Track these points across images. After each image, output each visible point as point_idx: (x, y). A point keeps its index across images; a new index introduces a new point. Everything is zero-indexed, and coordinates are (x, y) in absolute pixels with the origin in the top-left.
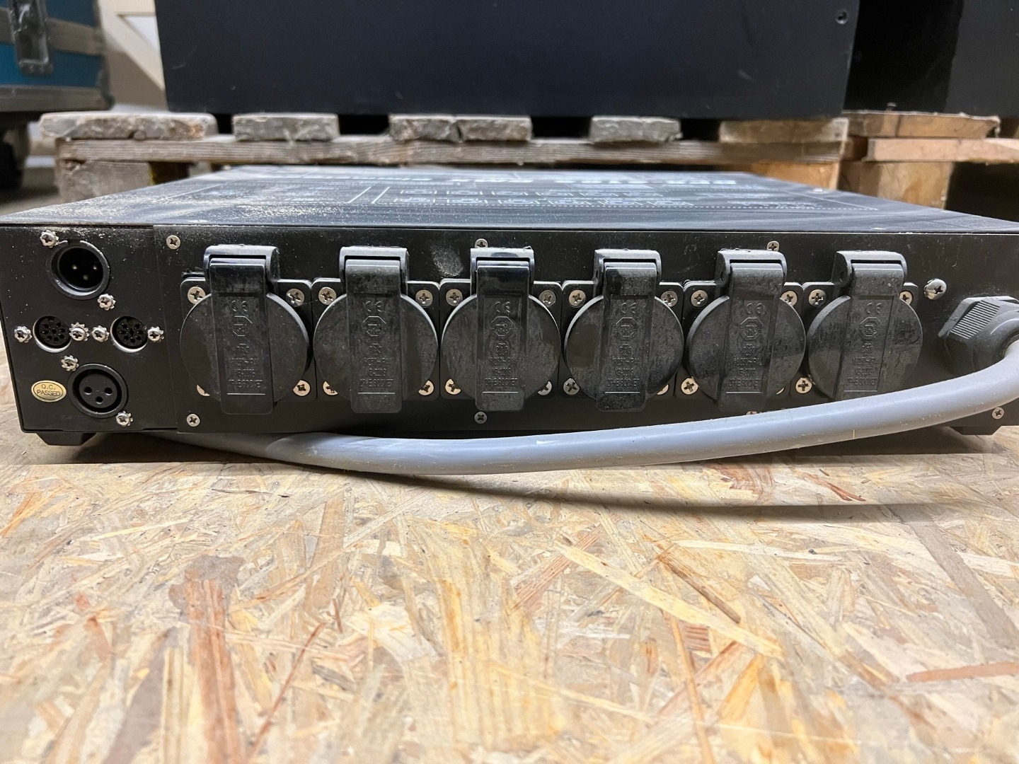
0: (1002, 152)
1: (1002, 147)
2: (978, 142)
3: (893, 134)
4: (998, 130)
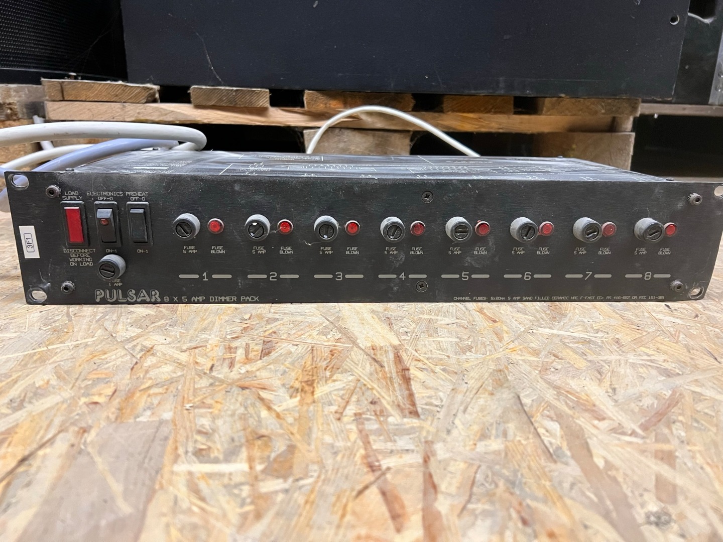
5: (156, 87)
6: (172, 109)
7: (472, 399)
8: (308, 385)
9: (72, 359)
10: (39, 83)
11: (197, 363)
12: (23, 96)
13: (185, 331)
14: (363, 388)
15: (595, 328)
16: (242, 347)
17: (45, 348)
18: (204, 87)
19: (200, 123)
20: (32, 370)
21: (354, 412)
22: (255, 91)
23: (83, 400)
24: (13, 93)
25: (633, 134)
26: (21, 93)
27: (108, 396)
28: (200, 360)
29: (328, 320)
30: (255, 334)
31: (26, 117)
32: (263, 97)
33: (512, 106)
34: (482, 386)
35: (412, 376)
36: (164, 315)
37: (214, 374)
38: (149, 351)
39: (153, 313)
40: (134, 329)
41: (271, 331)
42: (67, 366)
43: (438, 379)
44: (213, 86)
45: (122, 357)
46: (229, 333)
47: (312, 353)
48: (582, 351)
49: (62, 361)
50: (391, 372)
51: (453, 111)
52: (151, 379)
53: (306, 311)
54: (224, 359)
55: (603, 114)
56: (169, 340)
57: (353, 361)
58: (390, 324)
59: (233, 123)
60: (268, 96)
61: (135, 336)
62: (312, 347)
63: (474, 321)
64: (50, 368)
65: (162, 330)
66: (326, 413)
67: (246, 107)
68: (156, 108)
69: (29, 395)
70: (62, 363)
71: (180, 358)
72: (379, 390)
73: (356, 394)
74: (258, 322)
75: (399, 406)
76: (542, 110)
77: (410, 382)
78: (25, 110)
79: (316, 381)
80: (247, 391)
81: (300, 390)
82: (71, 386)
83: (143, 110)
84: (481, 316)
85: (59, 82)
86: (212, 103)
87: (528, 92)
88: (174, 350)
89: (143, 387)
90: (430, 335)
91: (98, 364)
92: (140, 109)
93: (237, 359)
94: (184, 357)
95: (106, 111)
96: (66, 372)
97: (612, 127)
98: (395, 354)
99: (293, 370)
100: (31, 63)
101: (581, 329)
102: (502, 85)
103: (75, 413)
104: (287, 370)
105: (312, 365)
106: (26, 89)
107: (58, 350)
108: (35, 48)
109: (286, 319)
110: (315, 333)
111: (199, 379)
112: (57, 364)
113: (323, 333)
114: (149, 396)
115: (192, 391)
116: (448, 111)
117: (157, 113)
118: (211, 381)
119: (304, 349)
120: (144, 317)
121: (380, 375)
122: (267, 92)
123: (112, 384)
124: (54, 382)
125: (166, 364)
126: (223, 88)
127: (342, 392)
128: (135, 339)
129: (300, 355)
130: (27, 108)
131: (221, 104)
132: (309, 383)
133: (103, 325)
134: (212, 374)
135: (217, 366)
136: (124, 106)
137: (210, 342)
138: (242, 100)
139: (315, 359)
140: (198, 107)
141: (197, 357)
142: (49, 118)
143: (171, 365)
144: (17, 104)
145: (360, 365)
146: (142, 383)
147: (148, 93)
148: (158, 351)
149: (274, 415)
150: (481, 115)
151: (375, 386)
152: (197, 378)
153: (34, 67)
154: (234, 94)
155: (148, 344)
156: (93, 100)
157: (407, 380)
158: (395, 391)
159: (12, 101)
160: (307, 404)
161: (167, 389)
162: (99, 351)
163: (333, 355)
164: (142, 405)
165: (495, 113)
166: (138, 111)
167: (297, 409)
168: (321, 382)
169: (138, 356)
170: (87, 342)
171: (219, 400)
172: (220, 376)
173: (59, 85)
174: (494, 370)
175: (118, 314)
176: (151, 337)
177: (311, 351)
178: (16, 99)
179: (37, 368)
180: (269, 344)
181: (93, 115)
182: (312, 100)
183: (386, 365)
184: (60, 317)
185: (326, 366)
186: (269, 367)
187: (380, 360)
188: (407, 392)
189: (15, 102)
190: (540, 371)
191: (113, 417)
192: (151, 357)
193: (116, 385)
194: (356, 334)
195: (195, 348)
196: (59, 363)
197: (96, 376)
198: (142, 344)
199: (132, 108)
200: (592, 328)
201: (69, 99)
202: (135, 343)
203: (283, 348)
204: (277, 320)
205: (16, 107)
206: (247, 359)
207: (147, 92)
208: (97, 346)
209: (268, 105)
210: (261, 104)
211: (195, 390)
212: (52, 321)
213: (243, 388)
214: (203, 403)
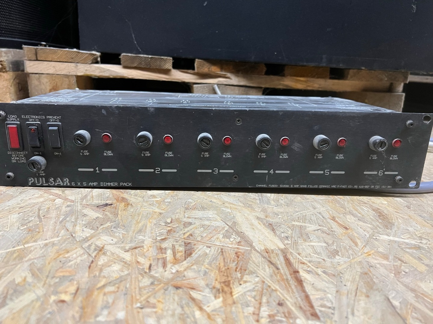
0: (104, 72)
1: (103, 69)
2: (88, 66)
3: (35, 59)
4: (99, 59)
5: (98, 54)
6: (108, 68)
7: (354, 300)
8: (226, 285)
9: (42, 257)
10: (21, 48)
11: (138, 262)
12: (10, 56)
13: (126, 233)
14: (269, 290)
15: (418, 235)
16: (170, 248)
17: (23, 247)
18: (130, 55)
19: (126, 78)
20: (13, 267)
21: (267, 313)
22: (163, 58)
23: (53, 298)
24: (3, 54)
25: (404, 94)
26: (9, 54)
27: (72, 294)
28: (141, 259)
29: (228, 225)
30: (177, 236)
31: (11, 70)
32: (168, 63)
33: (329, 74)
34: (357, 288)
35: (303, 278)
36: (109, 218)
37: (153, 273)
38: (101, 250)
39: (101, 216)
40: (88, 230)
41: (188, 234)
42: (39, 263)
43: (323, 281)
44: (136, 54)
45: (81, 255)
46: (158, 235)
47: (222, 254)
48: (418, 256)
49: (35, 259)
50: (286, 274)
51: (291, 76)
52: (104, 277)
53: (210, 216)
54: (158, 259)
55: (387, 81)
56: (115, 240)
57: (255, 263)
58: (273, 230)
59: (147, 79)
60: (172, 62)
61: (89, 236)
62: (222, 249)
63: (332, 228)
64: (26, 265)
65: (109, 231)
66: (246, 314)
67: (157, 69)
68: (98, 67)
69: (11, 292)
70: (36, 261)
71: (125, 258)
72: (281, 291)
73: (265, 296)
74: (177, 225)
75: (301, 307)
76: (347, 77)
77: (302, 284)
78: (11, 66)
79: (232, 282)
80: (180, 291)
81: (221, 290)
82: (43, 283)
83: (89, 69)
84: (335, 224)
85: (34, 48)
86: (135, 65)
87: (341, 65)
88: (119, 250)
89: (100, 285)
90: (305, 240)
91: (63, 262)
92: (87, 68)
93: (168, 259)
94: (127, 256)
95: (65, 68)
96: (38, 270)
97: (390, 89)
98: (284, 257)
99: (212, 271)
100: (16, 35)
101: (409, 236)
102: (324, 60)
103: (47, 312)
104: (207, 270)
105: (225, 266)
106: (12, 52)
107: (32, 249)
108: (19, 25)
109: (198, 223)
110: (221, 236)
111: (142, 278)
112: (31, 262)
113: (227, 236)
114: (105, 294)
115: (137, 290)
116: (287, 76)
117: (98, 71)
118: (151, 280)
119: (216, 251)
120: (95, 219)
121: (279, 277)
122: (171, 59)
123: (75, 282)
124: (30, 279)
125: (115, 263)
126: (142, 56)
127: (254, 293)
128: (89, 239)
129: (214, 256)
130: (11, 64)
131: (141, 66)
132: (227, 283)
133: (65, 226)
134: (151, 273)
135: (154, 266)
136: (76, 65)
137: (145, 242)
138: (155, 64)
139: (226, 261)
140: (125, 67)
141: (138, 256)
142: (27, 71)
143: (119, 264)
144: (6, 62)
145: (261, 267)
146: (99, 281)
147: (93, 58)
148: (108, 250)
149: (206, 317)
150: (309, 79)
151: (277, 287)
152: (140, 278)
153: (18, 38)
154: (150, 60)
155: (99, 243)
156: (57, 61)
157: (300, 282)
158: (294, 293)
159: (2, 60)
160: (230, 305)
161: (118, 288)
162: (63, 250)
163: (238, 257)
164: (100, 304)
165: (318, 78)
166: (86, 69)
167: (222, 309)
168: (235, 283)
169: (93, 255)
170: (54, 241)
171: (160, 300)
172: (157, 275)
173: (34, 50)
174: (361, 273)
175: (75, 216)
176: (102, 238)
177: (221, 253)
178: (5, 58)
179: (16, 265)
180: (189, 245)
181: (56, 70)
182: (200, 66)
183: (280, 267)
184: (33, 218)
185: (235, 267)
186: (192, 267)
187: (274, 262)
188: (303, 294)
189: (5, 60)
190: (394, 274)
191: (77, 316)
192: (103, 256)
193: (78, 283)
194: (251, 238)
195: (135, 248)
196: (33, 261)
197: (61, 274)
198: (95, 244)
199: (82, 66)
200: (416, 235)
201: (40, 59)
202: (89, 243)
203: (200, 250)
204: (190, 224)
205: (5, 64)
206: (176, 259)
207: (93, 56)
208: (61, 245)
209: (171, 68)
210: (167, 67)
211: (140, 289)
212: (27, 221)
213: (177, 288)
214: (148, 302)
